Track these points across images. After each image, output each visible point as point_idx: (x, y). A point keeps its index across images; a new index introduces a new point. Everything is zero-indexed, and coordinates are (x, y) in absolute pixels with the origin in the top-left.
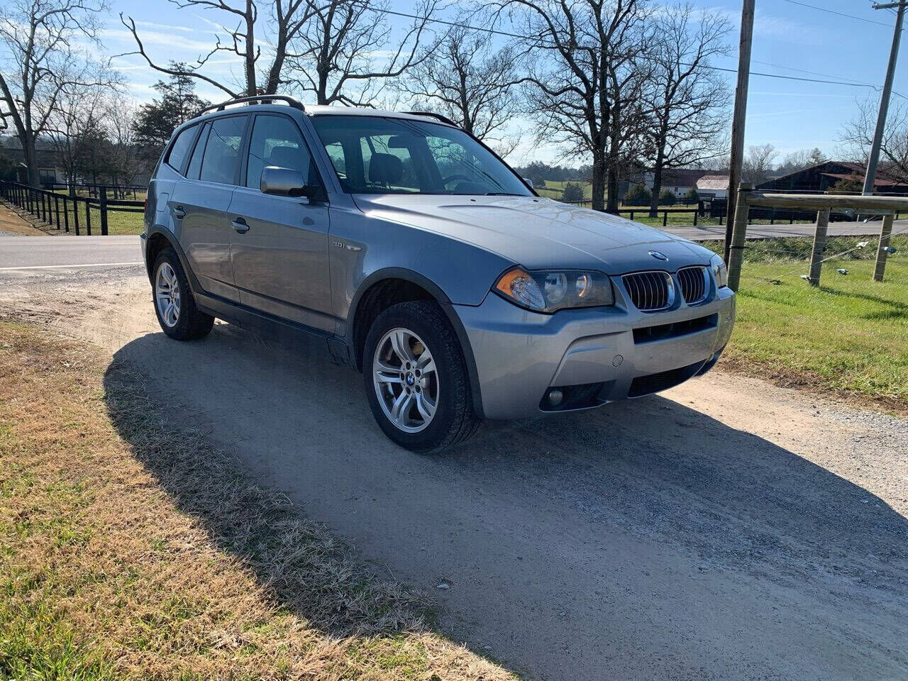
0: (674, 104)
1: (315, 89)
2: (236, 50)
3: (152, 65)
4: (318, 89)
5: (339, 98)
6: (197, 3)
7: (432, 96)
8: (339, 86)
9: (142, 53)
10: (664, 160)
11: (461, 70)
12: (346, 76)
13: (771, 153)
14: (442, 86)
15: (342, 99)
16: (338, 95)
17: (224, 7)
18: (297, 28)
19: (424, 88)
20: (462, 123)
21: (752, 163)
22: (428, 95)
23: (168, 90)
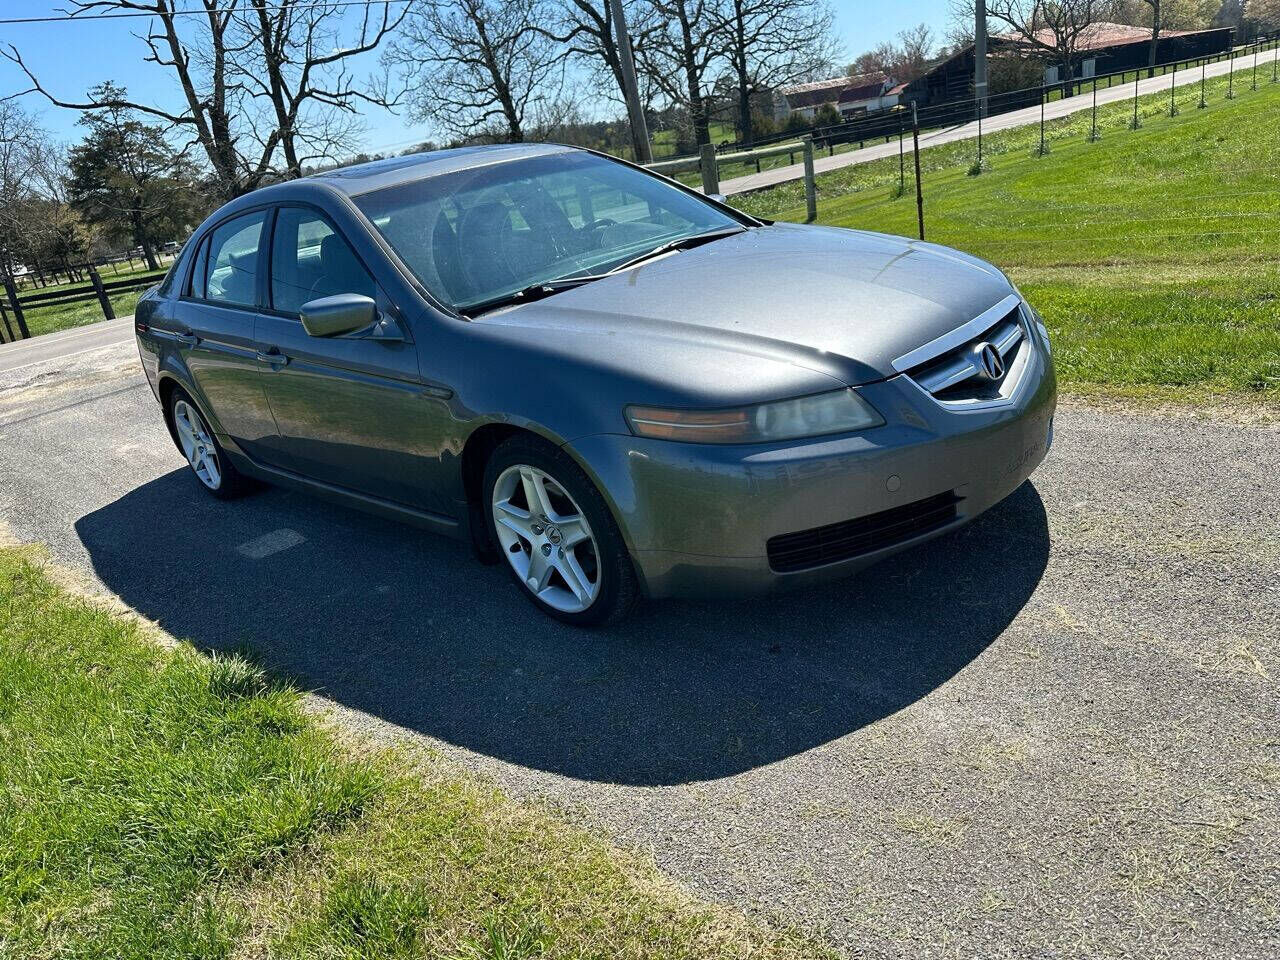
0: (755, 8)
1: (268, 93)
2: (156, 58)
3: (56, 103)
4: (271, 92)
5: (309, 94)
6: (91, 5)
7: (447, 59)
8: (306, 78)
9: (39, 89)
10: (749, 86)
11: (475, 17)
12: (310, 63)
13: (929, 36)
14: (457, 43)
15: (314, 94)
16: (307, 90)
17: (127, 5)
18: (229, 13)
19: (433, 52)
20: (494, 87)
21: (906, 54)
22: (441, 59)
23: (99, 123)
